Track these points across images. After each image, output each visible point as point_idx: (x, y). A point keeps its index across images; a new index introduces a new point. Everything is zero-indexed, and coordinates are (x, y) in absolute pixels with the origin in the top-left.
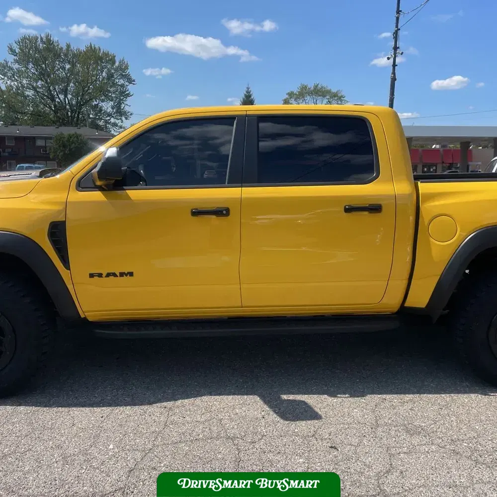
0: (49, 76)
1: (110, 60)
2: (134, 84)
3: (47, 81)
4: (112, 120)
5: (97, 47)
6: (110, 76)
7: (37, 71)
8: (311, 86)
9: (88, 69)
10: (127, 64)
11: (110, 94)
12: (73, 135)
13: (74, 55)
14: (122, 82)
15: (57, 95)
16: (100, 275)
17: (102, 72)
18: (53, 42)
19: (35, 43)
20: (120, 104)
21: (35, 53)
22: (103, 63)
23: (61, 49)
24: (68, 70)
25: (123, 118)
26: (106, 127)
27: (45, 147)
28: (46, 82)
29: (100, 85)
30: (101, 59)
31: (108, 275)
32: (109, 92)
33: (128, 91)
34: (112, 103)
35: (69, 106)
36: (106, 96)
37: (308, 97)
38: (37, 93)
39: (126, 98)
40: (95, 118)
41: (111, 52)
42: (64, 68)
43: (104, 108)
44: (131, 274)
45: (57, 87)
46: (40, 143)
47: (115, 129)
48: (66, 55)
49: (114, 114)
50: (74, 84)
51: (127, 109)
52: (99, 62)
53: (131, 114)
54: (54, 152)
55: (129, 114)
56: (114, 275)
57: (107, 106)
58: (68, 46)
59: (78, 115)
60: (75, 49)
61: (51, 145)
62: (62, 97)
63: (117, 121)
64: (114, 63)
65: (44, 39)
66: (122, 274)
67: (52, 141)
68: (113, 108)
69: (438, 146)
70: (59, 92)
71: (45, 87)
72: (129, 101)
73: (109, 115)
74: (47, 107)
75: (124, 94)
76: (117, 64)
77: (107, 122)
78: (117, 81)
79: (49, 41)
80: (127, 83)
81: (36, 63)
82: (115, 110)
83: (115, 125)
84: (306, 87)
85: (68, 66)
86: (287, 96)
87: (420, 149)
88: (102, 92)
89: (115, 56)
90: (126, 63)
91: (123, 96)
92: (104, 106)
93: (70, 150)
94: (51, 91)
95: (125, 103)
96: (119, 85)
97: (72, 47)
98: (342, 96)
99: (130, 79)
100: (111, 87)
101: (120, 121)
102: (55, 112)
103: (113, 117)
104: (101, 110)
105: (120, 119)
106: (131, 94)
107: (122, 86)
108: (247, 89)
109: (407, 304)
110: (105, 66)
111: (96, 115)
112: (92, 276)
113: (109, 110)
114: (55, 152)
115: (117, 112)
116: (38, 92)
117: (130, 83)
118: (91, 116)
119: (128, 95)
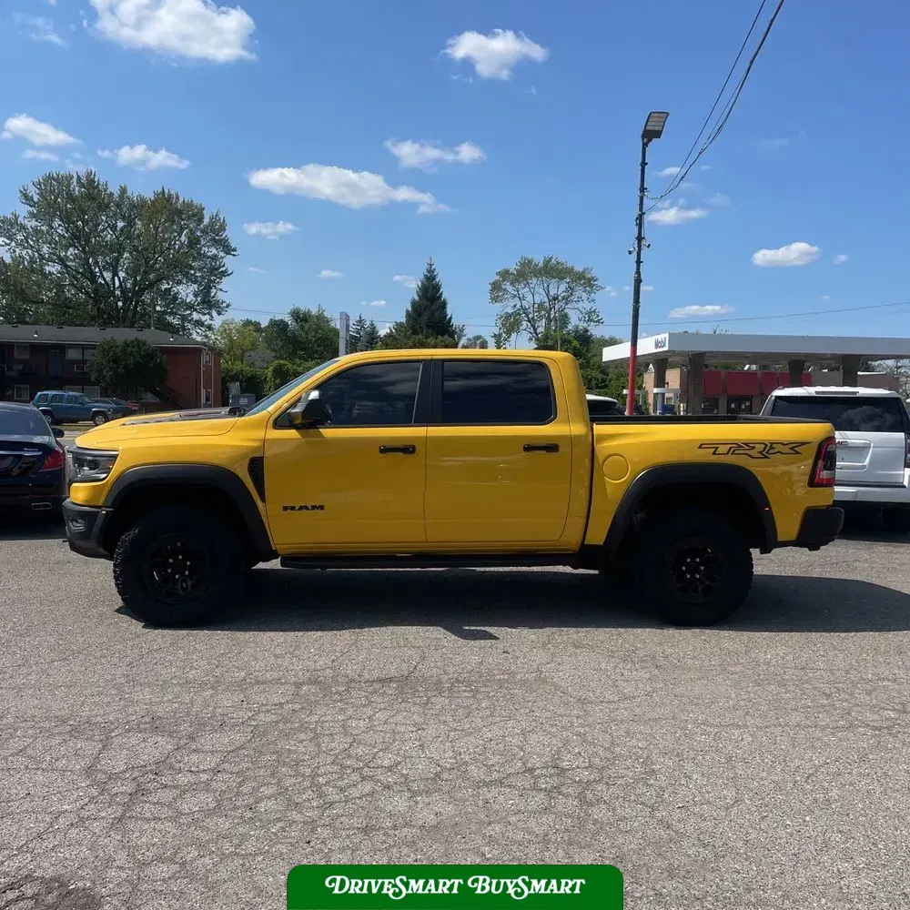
0: (88, 241)
1: (194, 215)
2: (234, 255)
3: (84, 248)
4: (195, 316)
5: (172, 193)
6: (193, 242)
7: (67, 231)
8: (539, 260)
9: (156, 229)
10: (224, 221)
11: (193, 272)
12: (132, 342)
13: (133, 206)
14: (214, 251)
15: (101, 273)
16: (293, 508)
17: (180, 236)
18: (98, 184)
19: (69, 185)
20: (208, 288)
21: (67, 202)
22: (183, 220)
23: (111, 194)
24: (122, 230)
25: (214, 313)
26: (183, 327)
27: (83, 362)
28: (84, 251)
29: (177, 256)
30: (179, 212)
31: (301, 508)
32: (192, 268)
33: (224, 266)
34: (196, 286)
35: (122, 292)
36: (186, 275)
37: (534, 280)
38: (67, 270)
39: (221, 278)
40: (165, 313)
41: (196, 202)
42: (114, 228)
43: (183, 295)
44: (322, 507)
45: (100, 259)
46: (72, 355)
47: (199, 331)
48: (118, 205)
49: (198, 305)
50: (131, 253)
51: (220, 296)
52: (176, 218)
53: (228, 306)
54: (98, 371)
55: (224, 305)
56: (306, 508)
57: (187, 292)
58: (123, 190)
59: (136, 307)
60: (135, 195)
61: (93, 358)
62: (108, 275)
63: (204, 318)
64: (201, 220)
65: (84, 180)
66: (313, 508)
67: (95, 351)
68: (196, 295)
69: (754, 367)
70: (104, 267)
71: (80, 259)
72: (225, 283)
73: (191, 307)
74: (82, 293)
75: (217, 272)
76: (206, 221)
77: (184, 318)
78: (206, 249)
79: (90, 184)
80: (222, 254)
81: (67, 219)
82: (199, 299)
83: (199, 323)
84: (530, 262)
85: (120, 224)
86: (497, 278)
87: (723, 372)
88: (179, 268)
89: (204, 209)
90: (222, 220)
91: (215, 276)
92: (181, 291)
93: (126, 367)
94: (90, 266)
95: (220, 287)
96: (209, 257)
97: (129, 193)
98: (590, 280)
99: (228, 246)
100: (195, 259)
101: (207, 317)
102: (96, 301)
103: (195, 310)
104: (175, 298)
105: (209, 314)
106: (230, 272)
107: (214, 258)
108: (428, 267)
109: (586, 542)
110: (185, 224)
111: (167, 306)
112: (285, 509)
113: (190, 298)
114: (100, 371)
115: (203, 302)
116: (67, 267)
117: (228, 253)
118: (158, 308)
119: (224, 274)
